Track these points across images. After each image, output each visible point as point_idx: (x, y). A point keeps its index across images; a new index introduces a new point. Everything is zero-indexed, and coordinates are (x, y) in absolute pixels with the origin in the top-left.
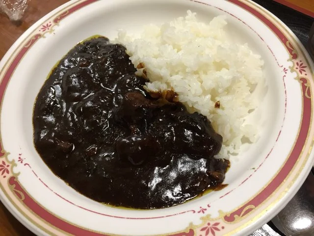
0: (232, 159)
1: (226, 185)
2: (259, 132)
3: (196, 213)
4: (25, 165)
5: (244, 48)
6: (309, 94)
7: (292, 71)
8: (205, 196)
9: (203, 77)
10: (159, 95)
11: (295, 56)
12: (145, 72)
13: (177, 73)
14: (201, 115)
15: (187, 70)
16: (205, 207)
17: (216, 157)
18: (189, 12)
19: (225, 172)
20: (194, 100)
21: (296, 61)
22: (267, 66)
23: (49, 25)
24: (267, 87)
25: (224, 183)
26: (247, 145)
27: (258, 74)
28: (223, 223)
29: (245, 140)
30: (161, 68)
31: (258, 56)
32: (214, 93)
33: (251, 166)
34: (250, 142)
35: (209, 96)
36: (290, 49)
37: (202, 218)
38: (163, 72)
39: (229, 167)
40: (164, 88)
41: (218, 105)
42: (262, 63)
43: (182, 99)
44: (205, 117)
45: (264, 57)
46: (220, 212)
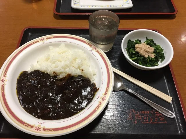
0: (94, 82)
1: (99, 88)
2: (96, 71)
3: (98, 99)
4: (43, 123)
5: (76, 50)
6: (101, 54)
7: (93, 50)
8: (96, 95)
9: (73, 65)
10: (65, 78)
11: (91, 46)
12: (56, 74)
13: (66, 69)
14: (80, 75)
15: (69, 66)
16: (99, 96)
17: (91, 83)
18: (50, 47)
19: (95, 86)
20: (76, 73)
21: (92, 47)
22: (85, 52)
23: (3, 79)
24: (89, 58)
25: (98, 88)
26: (95, 76)
27: (85, 55)
28: (105, 96)
29: (94, 75)
30: (60, 70)
31: (81, 50)
32: (79, 68)
33: (101, 80)
34: (96, 75)
35: (78, 69)
36: (88, 44)
37: (100, 98)
38: (62, 70)
39: (95, 84)
40: (65, 75)
41: (82, 70)
42: (83, 52)
43: (72, 74)
44: (81, 76)
45: (83, 50)
46: (103, 94)
